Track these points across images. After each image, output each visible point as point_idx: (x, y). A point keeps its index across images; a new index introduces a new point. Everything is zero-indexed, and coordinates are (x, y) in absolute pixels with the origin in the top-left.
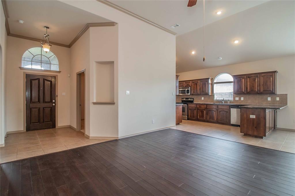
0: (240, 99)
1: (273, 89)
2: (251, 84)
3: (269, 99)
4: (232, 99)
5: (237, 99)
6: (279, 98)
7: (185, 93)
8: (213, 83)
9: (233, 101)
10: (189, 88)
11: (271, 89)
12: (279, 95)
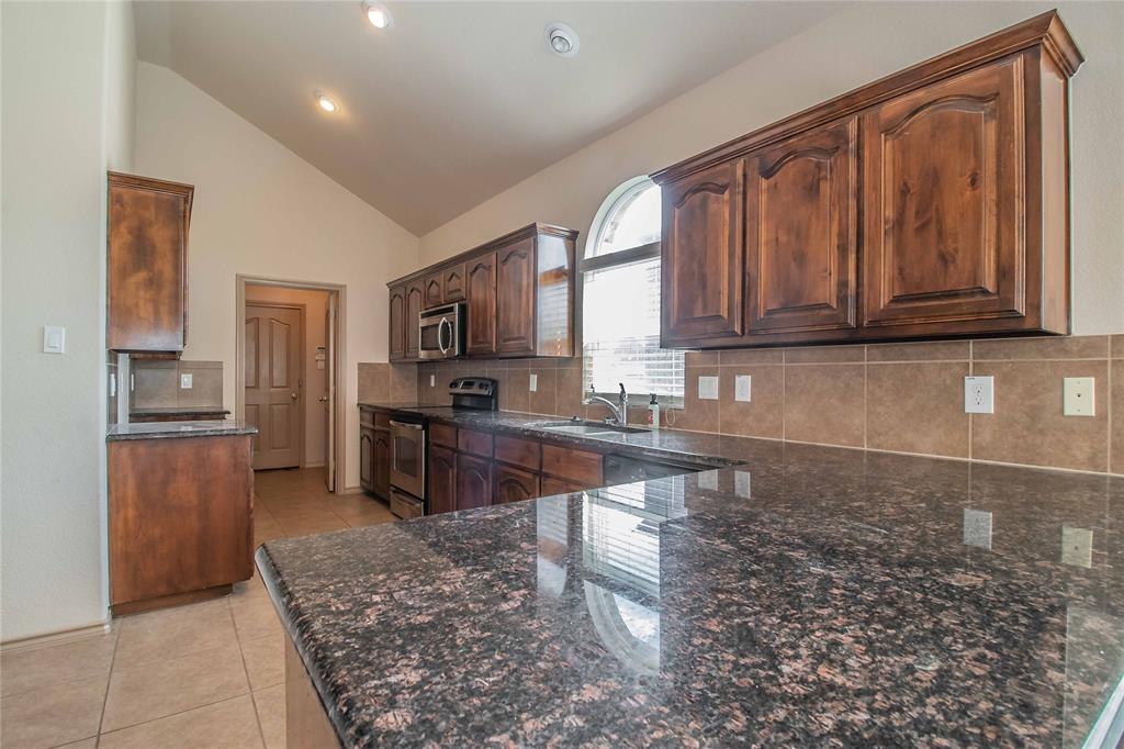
0: (727, 388)
1: (1004, 273)
2: (783, 239)
3: (981, 394)
4: (678, 391)
5: (709, 388)
6: (1100, 388)
7: (438, 349)
8: (579, 265)
9: (682, 406)
10: (451, 309)
11: (975, 274)
12: (1092, 344)
